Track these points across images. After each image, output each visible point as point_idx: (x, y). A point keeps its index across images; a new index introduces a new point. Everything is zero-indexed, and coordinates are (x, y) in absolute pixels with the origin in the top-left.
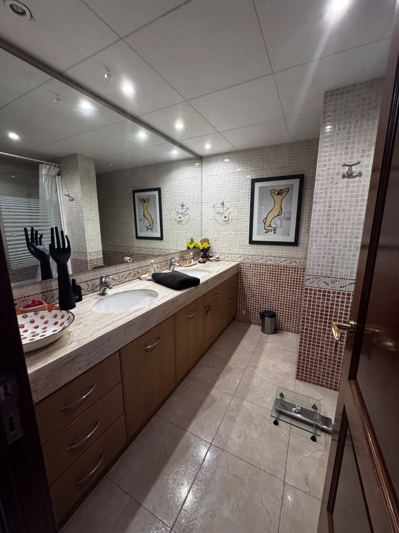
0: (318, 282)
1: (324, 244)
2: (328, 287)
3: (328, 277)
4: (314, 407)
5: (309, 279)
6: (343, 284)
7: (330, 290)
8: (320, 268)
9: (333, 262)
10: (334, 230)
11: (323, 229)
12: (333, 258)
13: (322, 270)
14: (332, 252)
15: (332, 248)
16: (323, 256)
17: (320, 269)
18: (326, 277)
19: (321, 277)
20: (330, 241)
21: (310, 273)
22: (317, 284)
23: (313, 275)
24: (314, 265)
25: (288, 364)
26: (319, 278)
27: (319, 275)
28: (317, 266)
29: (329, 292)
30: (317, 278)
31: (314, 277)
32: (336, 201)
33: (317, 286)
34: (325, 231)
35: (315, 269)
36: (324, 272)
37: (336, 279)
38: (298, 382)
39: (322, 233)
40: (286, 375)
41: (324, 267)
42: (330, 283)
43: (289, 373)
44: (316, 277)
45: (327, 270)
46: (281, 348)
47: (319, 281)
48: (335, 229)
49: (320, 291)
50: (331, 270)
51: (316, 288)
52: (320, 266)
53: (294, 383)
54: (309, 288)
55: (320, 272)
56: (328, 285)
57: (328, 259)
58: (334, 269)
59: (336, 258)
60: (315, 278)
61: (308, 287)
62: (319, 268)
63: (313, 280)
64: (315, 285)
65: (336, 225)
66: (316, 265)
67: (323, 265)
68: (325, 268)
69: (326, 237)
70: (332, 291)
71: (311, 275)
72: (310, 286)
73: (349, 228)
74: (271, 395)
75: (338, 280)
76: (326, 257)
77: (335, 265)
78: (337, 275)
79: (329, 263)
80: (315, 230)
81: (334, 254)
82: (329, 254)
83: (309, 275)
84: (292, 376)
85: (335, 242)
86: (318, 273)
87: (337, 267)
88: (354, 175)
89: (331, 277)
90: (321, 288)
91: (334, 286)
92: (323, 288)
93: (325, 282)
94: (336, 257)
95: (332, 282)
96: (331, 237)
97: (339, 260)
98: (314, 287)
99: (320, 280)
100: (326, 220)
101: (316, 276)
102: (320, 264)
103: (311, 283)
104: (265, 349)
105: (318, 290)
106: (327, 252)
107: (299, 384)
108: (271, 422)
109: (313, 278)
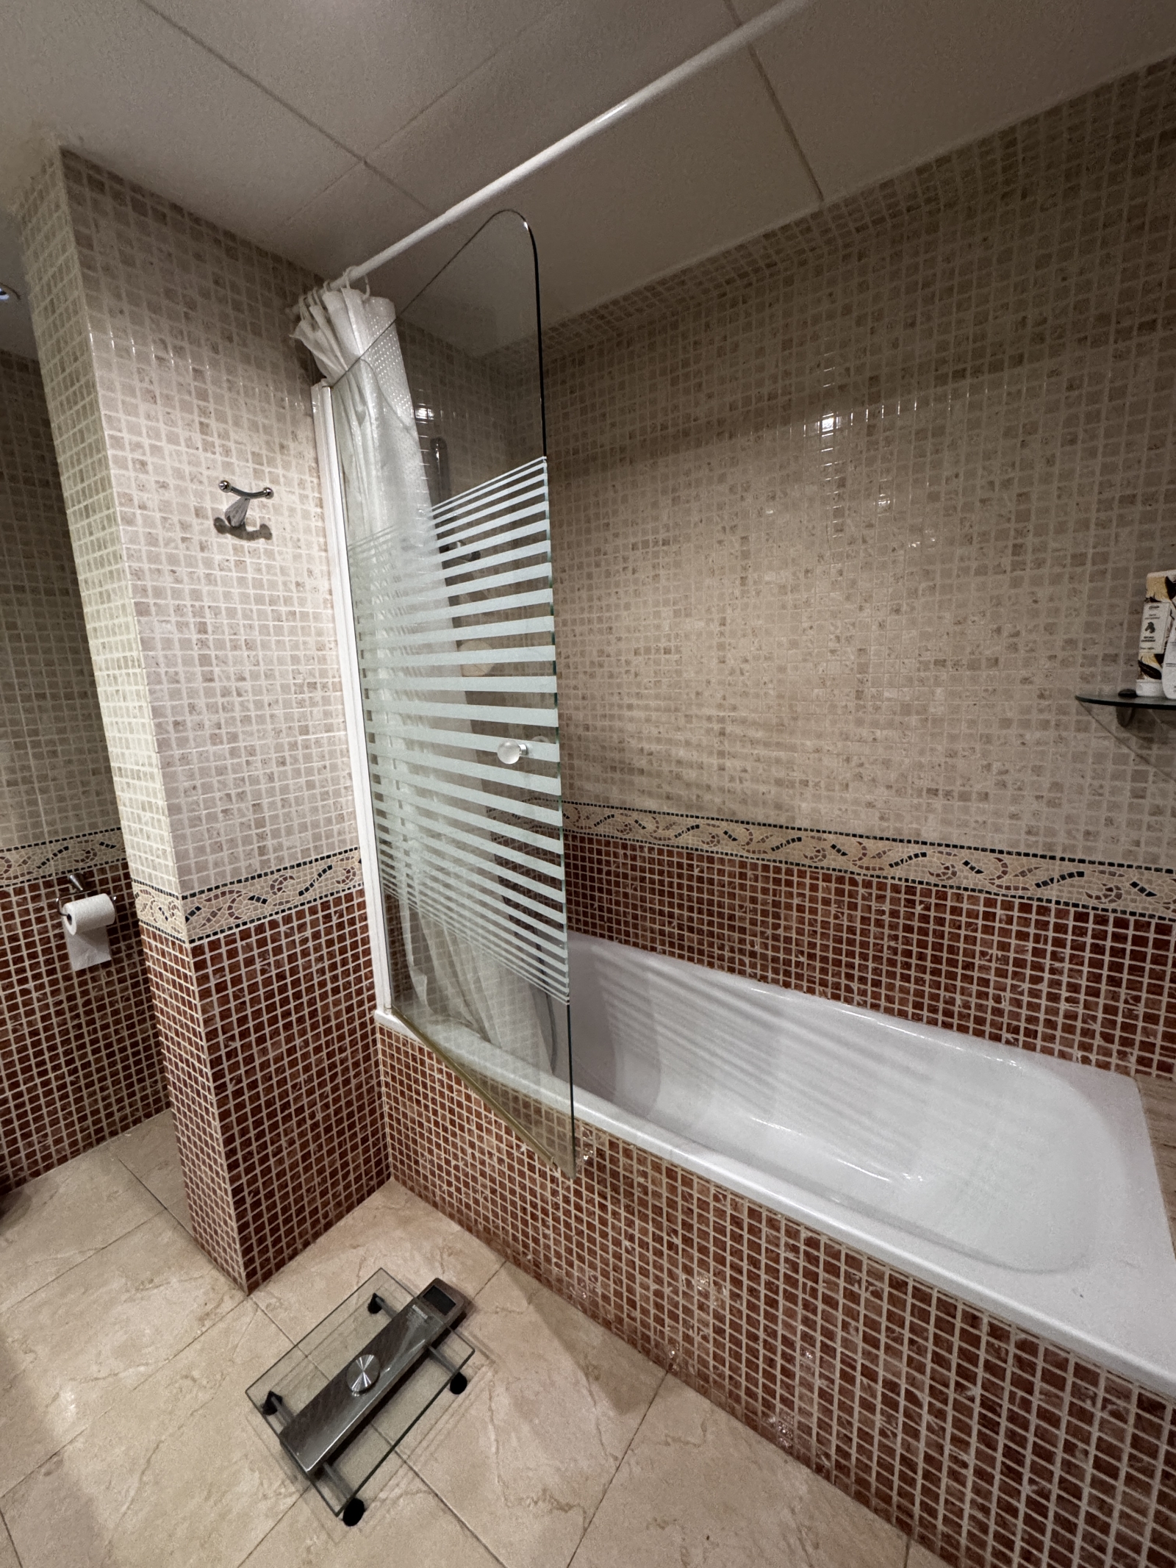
0: (230, 908)
1: (216, 768)
2: (268, 909)
3: (260, 876)
4: (375, 1305)
5: (198, 909)
6: (305, 881)
7: (275, 917)
8: (225, 853)
9: (260, 823)
10: (238, 714)
11: (199, 714)
12: (257, 807)
13: (234, 858)
14: (248, 788)
15: (246, 775)
16: (223, 811)
17: (226, 860)
18: (253, 878)
19: (236, 887)
20: (233, 752)
21: (196, 885)
22: (231, 915)
23: (210, 890)
24: (201, 850)
25: (174, 1280)
26: (231, 892)
27: (229, 880)
28: (213, 852)
29: (274, 924)
30: (223, 894)
31: (212, 894)
32: (216, 611)
33: (232, 921)
34: (208, 719)
35: (211, 865)
36: (243, 864)
37: (282, 872)
38: (260, 1296)
39: (200, 726)
40: (208, 1323)
41: (237, 846)
42: (267, 893)
43: (210, 1307)
44: (219, 892)
45: (249, 855)
46: (79, 1259)
47: (233, 901)
48: (237, 707)
49: (246, 934)
50: (262, 851)
51: (230, 929)
52: (225, 847)
53: (259, 1313)
54: (205, 941)
55: (228, 868)
56: (264, 901)
57: (243, 816)
58: (270, 843)
59: (265, 807)
60: (216, 897)
61: (201, 939)
62: (222, 858)
63: (211, 907)
64: (224, 921)
65: (239, 695)
66: (208, 850)
67: (232, 840)
68: (241, 849)
69: (215, 739)
70: (281, 915)
71: (202, 892)
72: (209, 931)
73: (277, 701)
74: (237, 1455)
75: (289, 873)
76: (236, 812)
77: (268, 829)
78: (280, 859)
79: (249, 827)
80: (171, 719)
81: (258, 795)
82: (241, 796)
83: (193, 895)
84: (228, 1304)
85: (251, 755)
86: (223, 874)
87: (276, 834)
88: (250, 529)
89: (266, 874)
90: (245, 924)
91: (282, 897)
92: (252, 921)
93: (252, 898)
94: (265, 802)
95: (273, 887)
96: (233, 738)
97: (276, 809)
98: (222, 931)
99: (235, 895)
100: (201, 679)
101: (217, 887)
102: (223, 839)
103: (209, 920)
104: (17, 1335)
105: (238, 937)
106: (233, 792)
107: (273, 1301)
108: (337, 1537)
109: (209, 900)
